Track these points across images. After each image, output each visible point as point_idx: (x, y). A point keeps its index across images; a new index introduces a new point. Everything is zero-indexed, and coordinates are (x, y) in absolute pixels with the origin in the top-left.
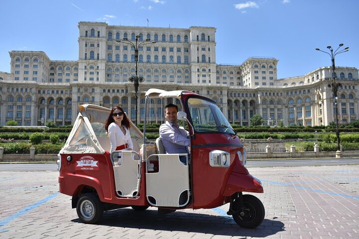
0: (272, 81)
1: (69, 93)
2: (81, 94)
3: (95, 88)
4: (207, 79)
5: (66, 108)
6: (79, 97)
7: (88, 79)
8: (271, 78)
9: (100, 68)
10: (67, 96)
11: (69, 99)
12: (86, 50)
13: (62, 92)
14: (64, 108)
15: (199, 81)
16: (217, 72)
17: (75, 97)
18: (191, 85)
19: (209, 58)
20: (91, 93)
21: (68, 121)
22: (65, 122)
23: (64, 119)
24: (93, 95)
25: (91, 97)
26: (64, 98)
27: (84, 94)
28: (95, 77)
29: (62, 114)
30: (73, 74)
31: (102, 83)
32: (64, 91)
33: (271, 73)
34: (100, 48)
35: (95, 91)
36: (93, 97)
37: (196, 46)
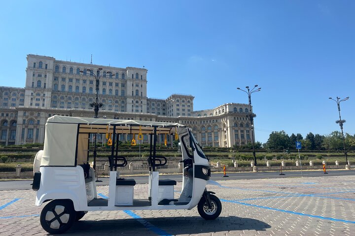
0: (189, 113)
1: (14, 116)
2: (27, 118)
3: (42, 113)
4: (140, 109)
5: (10, 130)
6: (24, 120)
7: (34, 104)
8: (189, 110)
9: (46, 95)
10: (12, 119)
11: (14, 122)
12: (33, 79)
13: (7, 115)
14: (8, 130)
15: (133, 110)
16: (148, 104)
17: (20, 120)
18: (127, 113)
19: (142, 93)
20: (36, 117)
21: (11, 141)
22: (9, 142)
23: (7, 139)
24: (39, 119)
25: (36, 120)
26: (9, 121)
27: (29, 117)
28: (41, 102)
29: (6, 135)
30: (19, 99)
31: (48, 109)
32: (9, 114)
33: (189, 106)
34: (47, 78)
35: (41, 116)
36: (39, 121)
37: (131, 83)
